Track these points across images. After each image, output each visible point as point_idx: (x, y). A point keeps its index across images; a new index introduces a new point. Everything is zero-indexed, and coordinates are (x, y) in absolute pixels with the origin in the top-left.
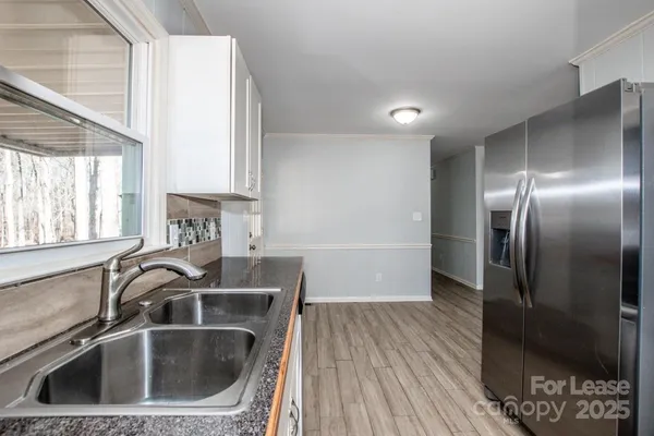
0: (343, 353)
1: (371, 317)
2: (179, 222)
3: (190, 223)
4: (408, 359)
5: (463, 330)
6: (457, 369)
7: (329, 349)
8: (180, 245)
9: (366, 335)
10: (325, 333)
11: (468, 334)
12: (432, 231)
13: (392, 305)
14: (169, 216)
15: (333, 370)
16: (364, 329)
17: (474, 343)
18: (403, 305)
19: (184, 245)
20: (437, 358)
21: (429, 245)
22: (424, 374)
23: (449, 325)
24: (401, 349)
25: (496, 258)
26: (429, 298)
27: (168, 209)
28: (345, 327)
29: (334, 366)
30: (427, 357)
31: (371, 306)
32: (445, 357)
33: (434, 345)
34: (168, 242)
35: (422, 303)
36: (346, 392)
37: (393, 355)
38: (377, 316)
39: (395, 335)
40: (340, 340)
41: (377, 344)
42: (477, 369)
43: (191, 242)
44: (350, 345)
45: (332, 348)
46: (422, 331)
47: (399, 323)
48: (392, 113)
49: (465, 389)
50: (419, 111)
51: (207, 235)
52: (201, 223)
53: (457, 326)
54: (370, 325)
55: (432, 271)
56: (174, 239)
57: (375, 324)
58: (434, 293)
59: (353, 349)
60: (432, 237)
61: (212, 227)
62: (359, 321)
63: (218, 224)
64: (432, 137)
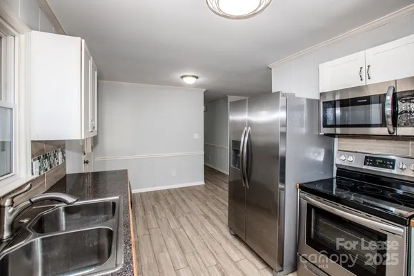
0: (153, 224)
1: (169, 199)
2: (39, 159)
3: (46, 157)
4: (192, 221)
5: (220, 199)
6: (217, 222)
7: (144, 223)
8: (40, 174)
9: (167, 211)
10: (141, 213)
11: (223, 201)
12: (205, 142)
13: (182, 190)
14: (33, 156)
15: (147, 237)
16: (166, 207)
17: (226, 206)
18: (188, 188)
19: (42, 173)
20: (207, 217)
21: (203, 152)
22: (200, 228)
23: (213, 197)
24: (188, 216)
25: (235, 164)
26: (203, 183)
27: (32, 152)
28: (153, 207)
29: (148, 233)
30: (202, 218)
31: (169, 192)
32: (211, 216)
33: (206, 210)
34: (33, 174)
35: (199, 186)
36: (156, 247)
37: (183, 221)
38: (173, 198)
39: (185, 208)
40: (150, 215)
41: (174, 215)
42: (226, 220)
43: (46, 170)
44: (157, 218)
45: (146, 222)
46: (199, 203)
47: (187, 200)
48: (182, 77)
49: (220, 231)
50: (197, 78)
51: (56, 162)
52: (52, 154)
53: (217, 197)
54: (169, 203)
55: (205, 166)
56: (36, 170)
57: (172, 203)
58: (206, 179)
59: (159, 221)
60: (205, 145)
61: (60, 155)
62: (162, 202)
63: (63, 153)
64: (205, 90)
